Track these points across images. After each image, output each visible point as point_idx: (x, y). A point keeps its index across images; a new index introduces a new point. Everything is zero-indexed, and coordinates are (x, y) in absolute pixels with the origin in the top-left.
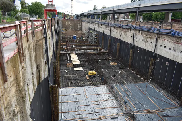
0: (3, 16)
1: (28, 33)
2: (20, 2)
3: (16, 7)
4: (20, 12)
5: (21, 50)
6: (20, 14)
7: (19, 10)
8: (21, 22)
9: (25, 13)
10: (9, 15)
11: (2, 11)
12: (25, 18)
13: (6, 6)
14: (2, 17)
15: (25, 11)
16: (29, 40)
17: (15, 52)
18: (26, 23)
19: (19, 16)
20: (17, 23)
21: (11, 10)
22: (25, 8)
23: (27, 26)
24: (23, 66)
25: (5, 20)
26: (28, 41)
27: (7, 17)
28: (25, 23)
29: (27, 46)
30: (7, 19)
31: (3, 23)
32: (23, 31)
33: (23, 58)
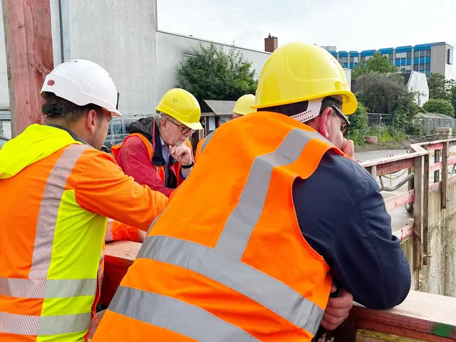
0: (369, 125)
1: (448, 182)
2: (425, 79)
3: (411, 95)
4: (423, 112)
5: (422, 231)
6: (422, 117)
7: (421, 106)
8: (430, 145)
9: (441, 112)
10: (387, 122)
11: (368, 111)
12: (438, 129)
13: (383, 95)
14: (368, 130)
15: (441, 105)
16: (448, 204)
17: (404, 235)
18: (445, 150)
19: (420, 123)
20: (418, 149)
21: (396, 106)
22: (443, 96)
23: (445, 158)
24: (420, 281)
25: (374, 139)
26: (443, 207)
27: (381, 127)
28: (441, 148)
29: (440, 223)
30: (382, 134)
31: (367, 146)
32: (431, 175)
33: (424, 255)
